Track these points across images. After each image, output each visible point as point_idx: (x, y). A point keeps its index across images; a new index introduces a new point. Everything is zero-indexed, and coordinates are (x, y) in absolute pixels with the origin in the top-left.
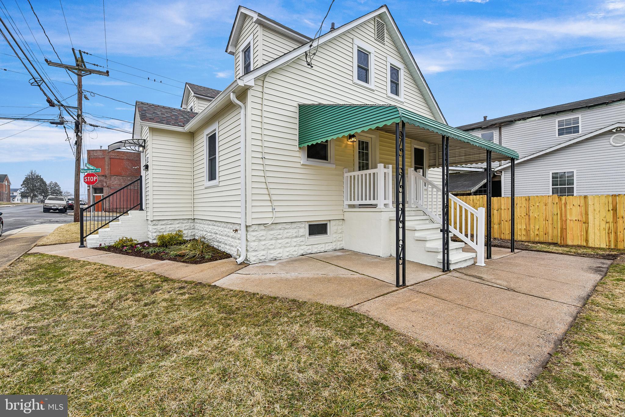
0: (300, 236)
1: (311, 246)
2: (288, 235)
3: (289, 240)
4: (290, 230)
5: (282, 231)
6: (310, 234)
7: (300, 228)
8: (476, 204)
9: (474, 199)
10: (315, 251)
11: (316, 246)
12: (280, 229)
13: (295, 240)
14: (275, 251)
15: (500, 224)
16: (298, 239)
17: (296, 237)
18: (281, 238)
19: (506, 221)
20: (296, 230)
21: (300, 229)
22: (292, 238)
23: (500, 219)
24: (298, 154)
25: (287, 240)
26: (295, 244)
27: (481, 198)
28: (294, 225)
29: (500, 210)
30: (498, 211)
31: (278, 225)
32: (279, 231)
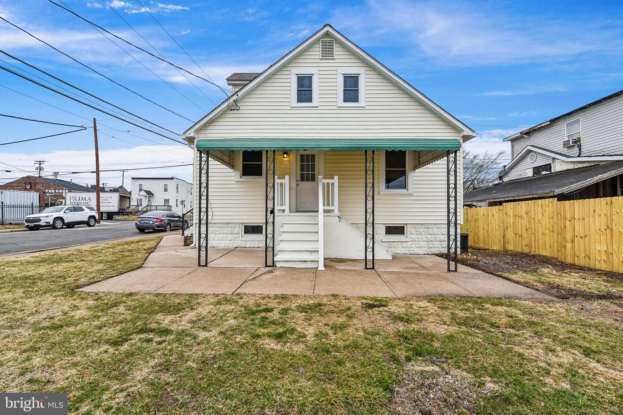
0: (234, 233)
1: (245, 242)
2: (225, 232)
3: (226, 235)
4: (226, 229)
5: (219, 229)
6: (245, 233)
7: (235, 227)
8: (546, 211)
9: (543, 205)
10: (248, 245)
11: (249, 242)
12: (218, 227)
13: (230, 236)
14: (214, 242)
15: (574, 242)
16: (234, 235)
17: (231, 234)
18: (219, 234)
19: (581, 237)
20: (231, 229)
21: (234, 229)
22: (228, 234)
23: (573, 234)
24: (233, 174)
25: (224, 235)
26: (230, 239)
27: (550, 203)
28: (230, 225)
29: (573, 220)
30: (571, 222)
31: (216, 224)
32: (218, 229)
